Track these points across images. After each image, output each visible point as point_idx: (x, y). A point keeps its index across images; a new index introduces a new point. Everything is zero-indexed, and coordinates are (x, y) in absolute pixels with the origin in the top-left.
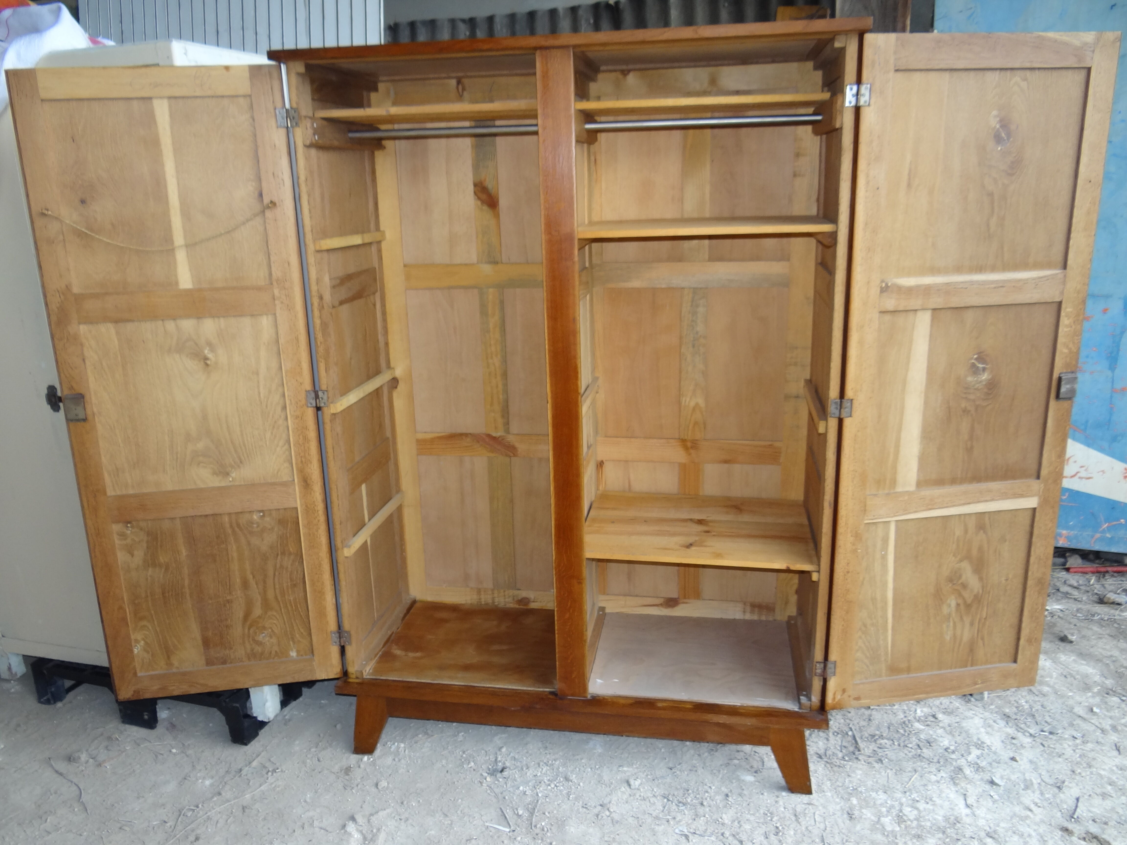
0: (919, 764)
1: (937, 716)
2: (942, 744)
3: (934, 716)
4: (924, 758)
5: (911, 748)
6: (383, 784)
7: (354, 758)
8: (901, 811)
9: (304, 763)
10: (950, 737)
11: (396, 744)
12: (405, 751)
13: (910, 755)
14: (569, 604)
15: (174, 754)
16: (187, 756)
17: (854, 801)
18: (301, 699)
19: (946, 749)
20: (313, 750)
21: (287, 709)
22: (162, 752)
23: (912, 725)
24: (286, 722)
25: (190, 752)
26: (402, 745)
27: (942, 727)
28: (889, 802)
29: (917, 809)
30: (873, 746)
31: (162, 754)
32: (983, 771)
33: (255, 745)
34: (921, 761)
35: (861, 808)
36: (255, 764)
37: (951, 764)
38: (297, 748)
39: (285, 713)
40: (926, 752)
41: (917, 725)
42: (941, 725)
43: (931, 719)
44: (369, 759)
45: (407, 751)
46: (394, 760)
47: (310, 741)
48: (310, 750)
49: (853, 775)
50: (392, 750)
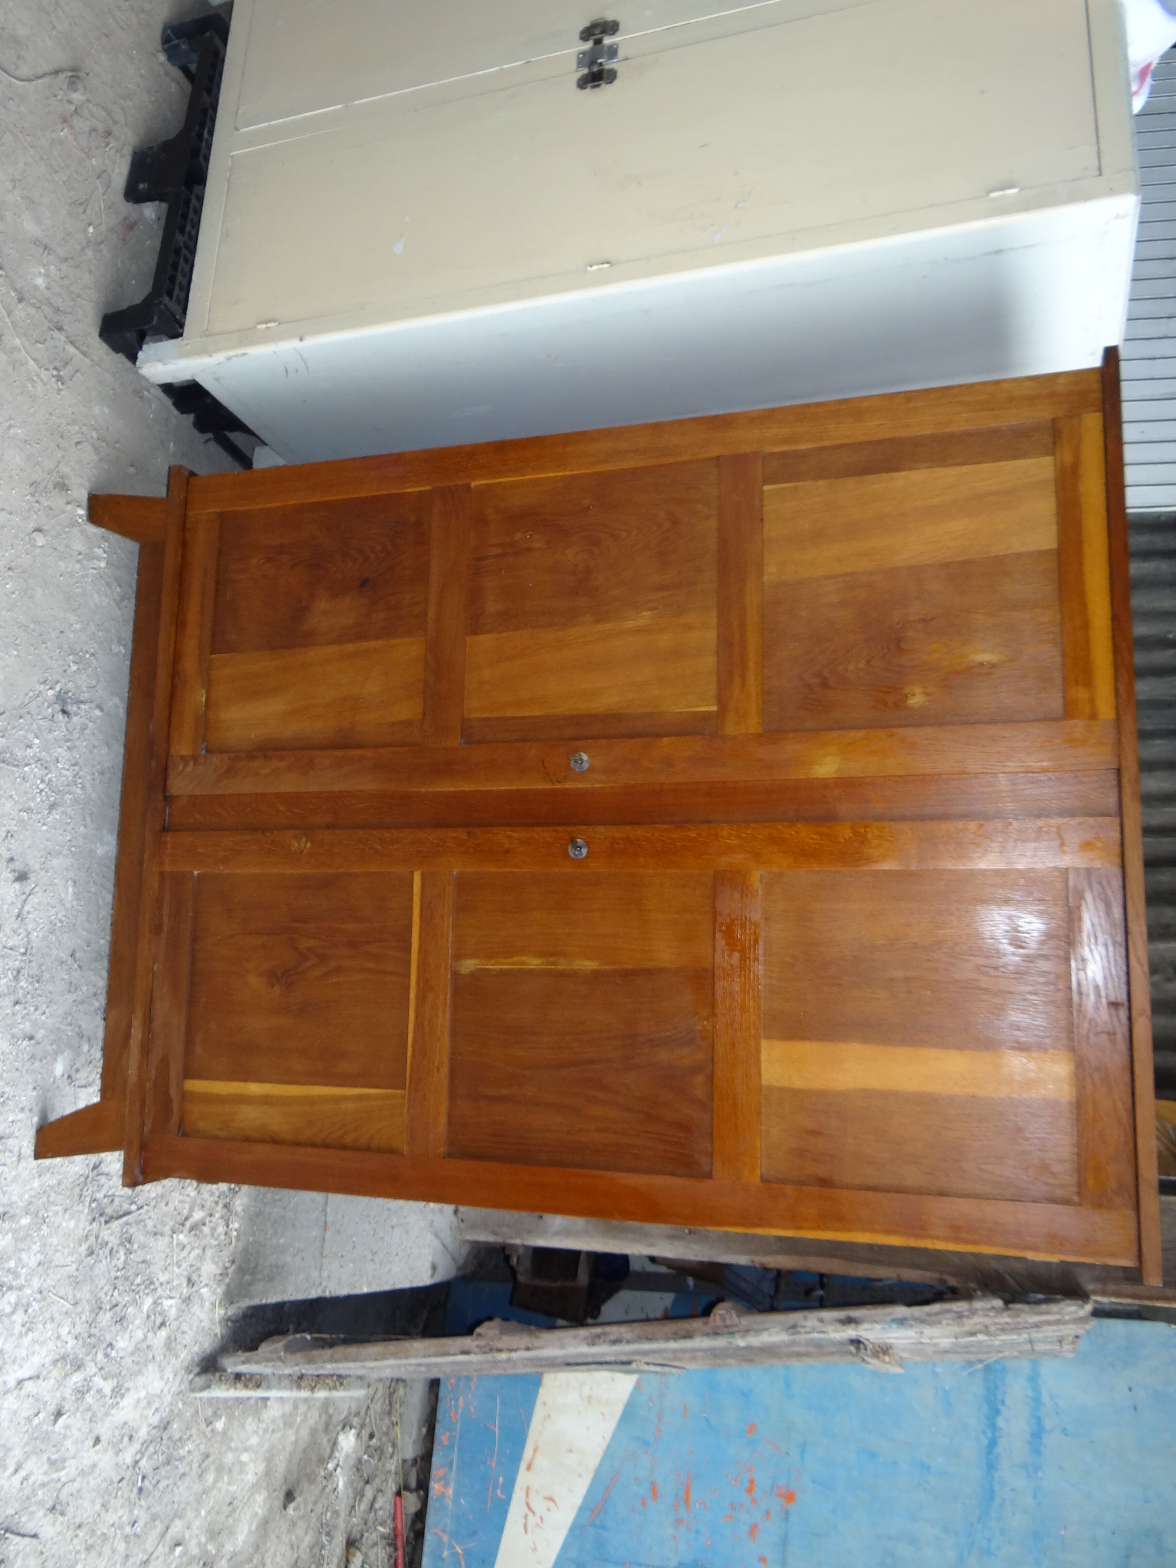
0: (87, 1308)
1: (163, 1328)
2: (118, 1338)
3: (163, 1324)
4: (97, 1315)
5: (112, 1296)
6: (40, 540)
7: (82, 495)
8: (10, 1288)
9: (74, 422)
10: (130, 1349)
11: (105, 556)
12: (93, 568)
13: (101, 1295)
14: (297, 811)
15: (85, 231)
16: (83, 249)
17: (25, 1221)
18: (176, 412)
19: (111, 1345)
20: (95, 434)
21: (159, 393)
22: (88, 211)
23: (148, 1294)
24: (138, 393)
25: (89, 253)
26: (103, 565)
27: (145, 1337)
28: (24, 1270)
29: (14, 1311)
30: (113, 1241)
31: (84, 212)
32: (77, 1400)
33: (100, 349)
34: (91, 1312)
35: (15, 1231)
36: (71, 349)
37: (88, 1354)
38: (96, 410)
39: (153, 391)
40: (106, 1318)
41: (148, 1302)
42: (150, 1335)
43: (159, 1320)
44: (80, 516)
45: (94, 571)
46: (80, 553)
47: (108, 428)
48: (95, 429)
49: (67, 1216)
50: (96, 550)
